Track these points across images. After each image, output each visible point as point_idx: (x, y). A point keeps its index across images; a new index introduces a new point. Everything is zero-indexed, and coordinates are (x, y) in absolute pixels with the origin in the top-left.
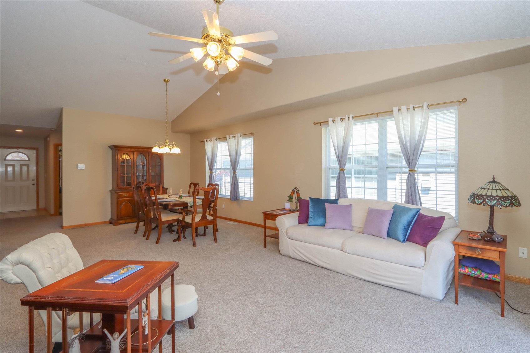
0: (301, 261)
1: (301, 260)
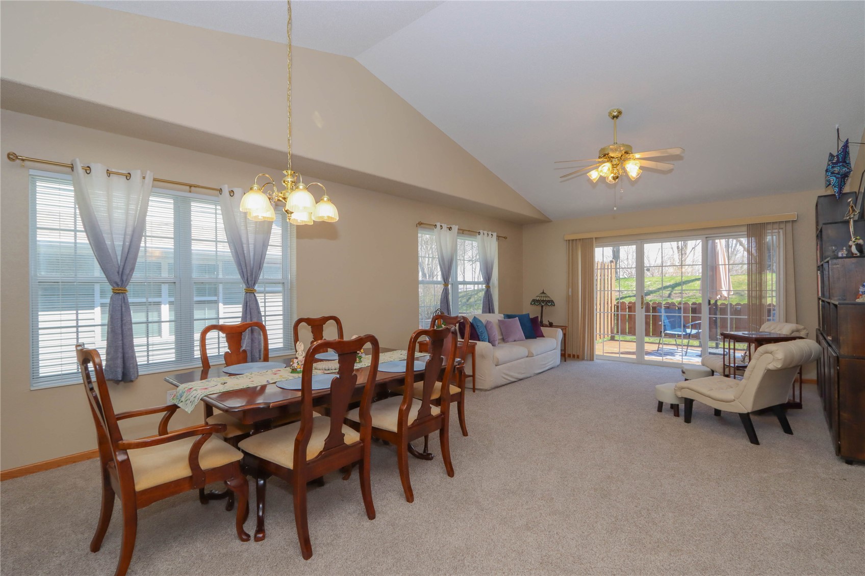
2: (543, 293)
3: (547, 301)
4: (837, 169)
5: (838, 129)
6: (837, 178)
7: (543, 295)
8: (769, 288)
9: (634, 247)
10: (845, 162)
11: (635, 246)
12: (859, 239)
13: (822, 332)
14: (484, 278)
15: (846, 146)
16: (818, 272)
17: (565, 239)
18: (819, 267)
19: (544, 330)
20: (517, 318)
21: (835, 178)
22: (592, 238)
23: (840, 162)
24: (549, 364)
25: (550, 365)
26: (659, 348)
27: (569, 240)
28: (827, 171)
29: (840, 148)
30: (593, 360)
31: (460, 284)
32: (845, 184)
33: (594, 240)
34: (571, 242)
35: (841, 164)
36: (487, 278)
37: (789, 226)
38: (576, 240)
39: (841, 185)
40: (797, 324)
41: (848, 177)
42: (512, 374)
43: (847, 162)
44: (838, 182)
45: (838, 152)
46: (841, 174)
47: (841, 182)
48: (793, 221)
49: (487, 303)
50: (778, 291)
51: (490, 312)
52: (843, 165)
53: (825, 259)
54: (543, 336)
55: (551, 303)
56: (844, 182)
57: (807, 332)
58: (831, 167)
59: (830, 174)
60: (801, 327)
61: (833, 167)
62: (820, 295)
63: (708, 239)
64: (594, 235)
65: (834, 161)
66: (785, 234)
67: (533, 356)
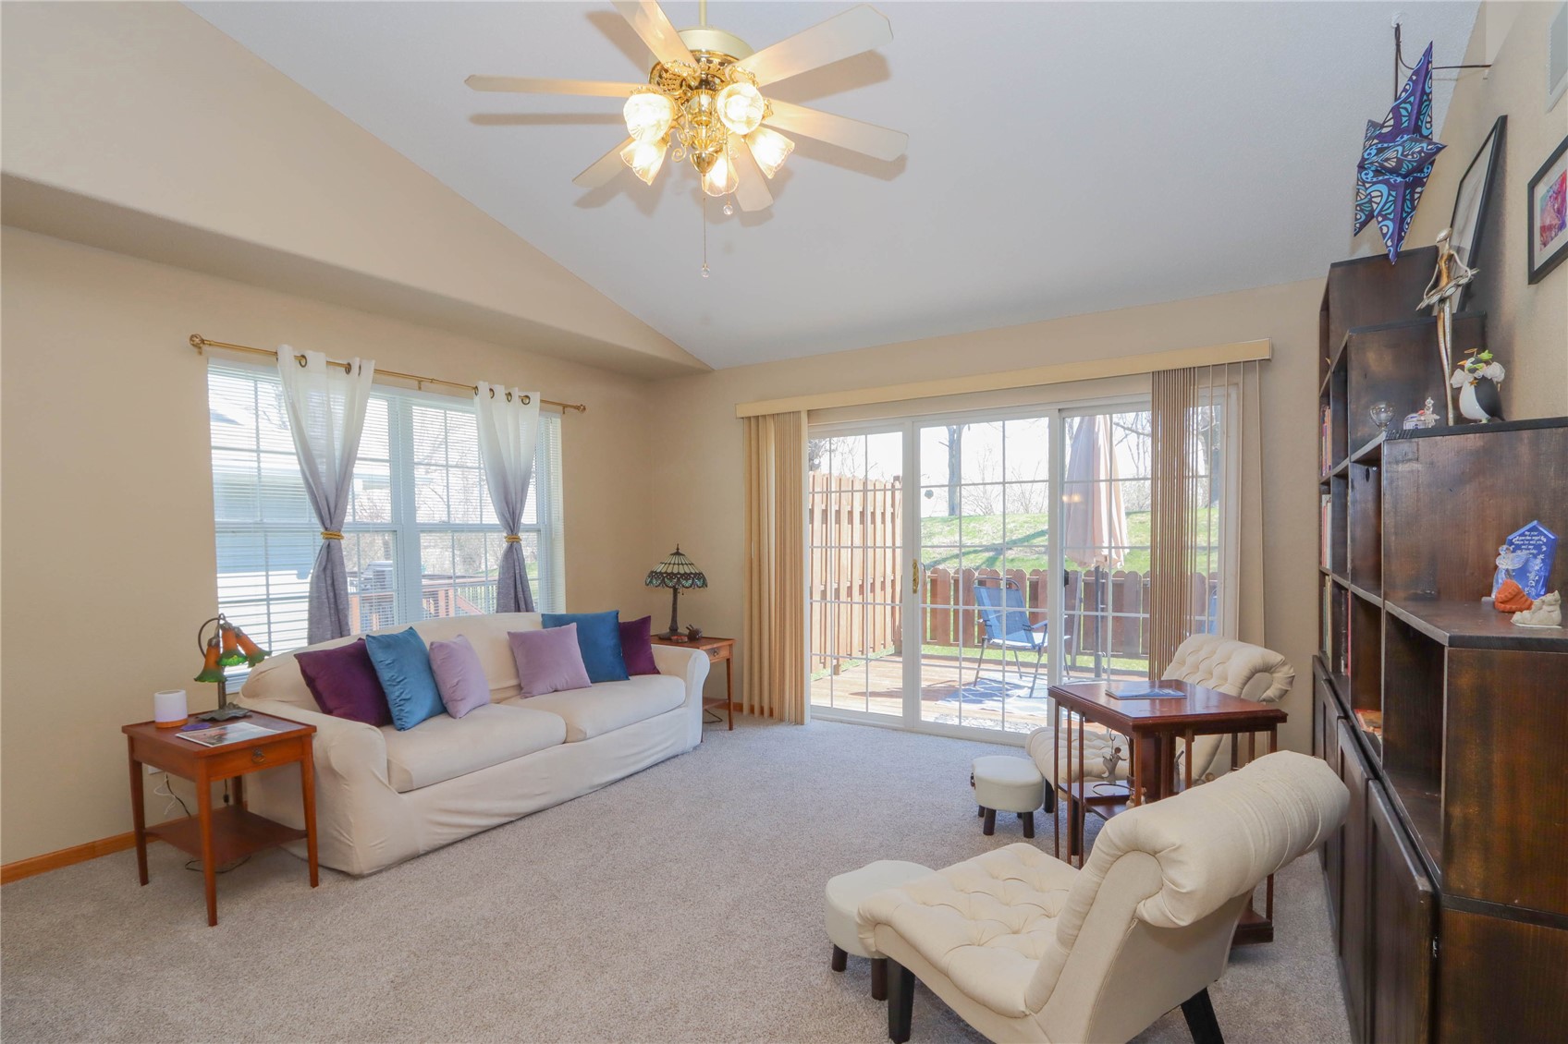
0: (461, 840)
1: (461, 837)
2: (678, 553)
3: (682, 575)
4: (1393, 154)
5: (1398, 29)
6: (1391, 187)
7: (676, 559)
8: (1201, 540)
9: (899, 435)
10: (1417, 129)
11: (901, 433)
12: (1487, 363)
13: (1333, 677)
14: (502, 516)
15: (1423, 72)
16: (1325, 498)
17: (740, 415)
18: (1327, 483)
19: (660, 652)
20: (574, 625)
21: (1384, 188)
22: (799, 412)
23: (1405, 131)
24: (652, 751)
25: (657, 753)
26: (977, 677)
27: (749, 418)
28: (1361, 167)
29: (1400, 89)
30: (802, 723)
31: (423, 531)
32: (1413, 208)
33: (804, 417)
34: (753, 421)
35: (1406, 137)
36: (507, 515)
37: (1254, 379)
38: (764, 416)
39: (1403, 209)
40: (1265, 647)
41: (1423, 185)
42: (480, 805)
43: (1425, 132)
44: (1394, 202)
45: (1396, 99)
46: (1403, 171)
47: (1404, 200)
48: (1265, 363)
49: (511, 582)
50: (1223, 547)
51: (518, 609)
52: (1411, 140)
53: (1355, 451)
54: (655, 671)
55: (699, 579)
56: (1412, 200)
57: (1292, 672)
58: (1374, 152)
59: (1371, 174)
60: (1275, 657)
61: (1380, 151)
62: (1328, 564)
63: (1064, 414)
64: (802, 404)
65: (1385, 130)
66: (1244, 398)
67: (585, 739)
